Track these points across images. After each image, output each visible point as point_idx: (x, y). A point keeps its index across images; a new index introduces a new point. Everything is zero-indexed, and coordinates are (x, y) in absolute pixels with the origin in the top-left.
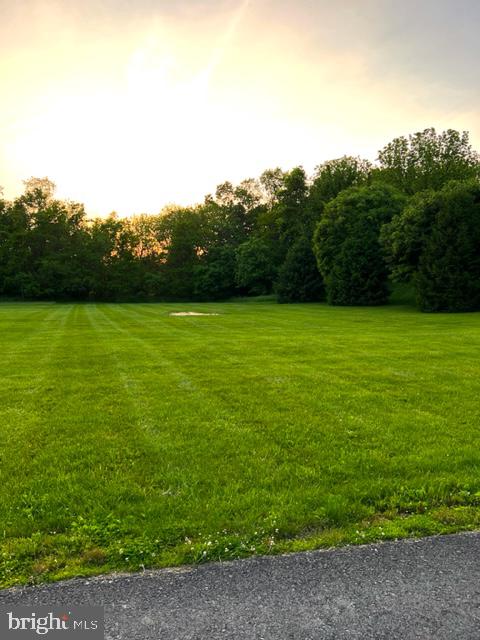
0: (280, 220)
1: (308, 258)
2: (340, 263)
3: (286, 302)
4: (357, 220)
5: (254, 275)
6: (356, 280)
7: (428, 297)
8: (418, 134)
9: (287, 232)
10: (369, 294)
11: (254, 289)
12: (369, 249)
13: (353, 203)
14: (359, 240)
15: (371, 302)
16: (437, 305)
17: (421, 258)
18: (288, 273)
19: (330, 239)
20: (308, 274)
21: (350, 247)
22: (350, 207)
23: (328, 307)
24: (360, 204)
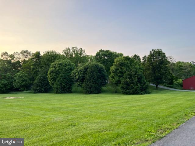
0: (32, 67)
1: (45, 79)
2: (58, 81)
3: (37, 93)
4: (63, 69)
5: (22, 84)
6: (64, 86)
7: (87, 90)
8: (73, 48)
9: (35, 70)
10: (68, 90)
11: (22, 89)
12: (67, 77)
13: (61, 64)
14: (64, 75)
15: (68, 92)
16: (90, 92)
17: (84, 80)
18: (38, 84)
19: (54, 74)
20: (45, 84)
21: (61, 76)
22: (60, 65)
23: (54, 94)
24: (63, 65)
